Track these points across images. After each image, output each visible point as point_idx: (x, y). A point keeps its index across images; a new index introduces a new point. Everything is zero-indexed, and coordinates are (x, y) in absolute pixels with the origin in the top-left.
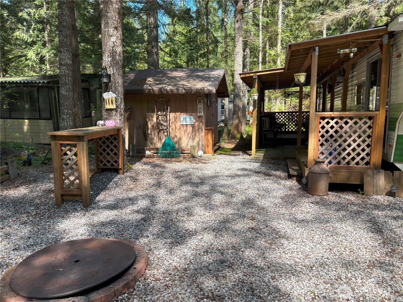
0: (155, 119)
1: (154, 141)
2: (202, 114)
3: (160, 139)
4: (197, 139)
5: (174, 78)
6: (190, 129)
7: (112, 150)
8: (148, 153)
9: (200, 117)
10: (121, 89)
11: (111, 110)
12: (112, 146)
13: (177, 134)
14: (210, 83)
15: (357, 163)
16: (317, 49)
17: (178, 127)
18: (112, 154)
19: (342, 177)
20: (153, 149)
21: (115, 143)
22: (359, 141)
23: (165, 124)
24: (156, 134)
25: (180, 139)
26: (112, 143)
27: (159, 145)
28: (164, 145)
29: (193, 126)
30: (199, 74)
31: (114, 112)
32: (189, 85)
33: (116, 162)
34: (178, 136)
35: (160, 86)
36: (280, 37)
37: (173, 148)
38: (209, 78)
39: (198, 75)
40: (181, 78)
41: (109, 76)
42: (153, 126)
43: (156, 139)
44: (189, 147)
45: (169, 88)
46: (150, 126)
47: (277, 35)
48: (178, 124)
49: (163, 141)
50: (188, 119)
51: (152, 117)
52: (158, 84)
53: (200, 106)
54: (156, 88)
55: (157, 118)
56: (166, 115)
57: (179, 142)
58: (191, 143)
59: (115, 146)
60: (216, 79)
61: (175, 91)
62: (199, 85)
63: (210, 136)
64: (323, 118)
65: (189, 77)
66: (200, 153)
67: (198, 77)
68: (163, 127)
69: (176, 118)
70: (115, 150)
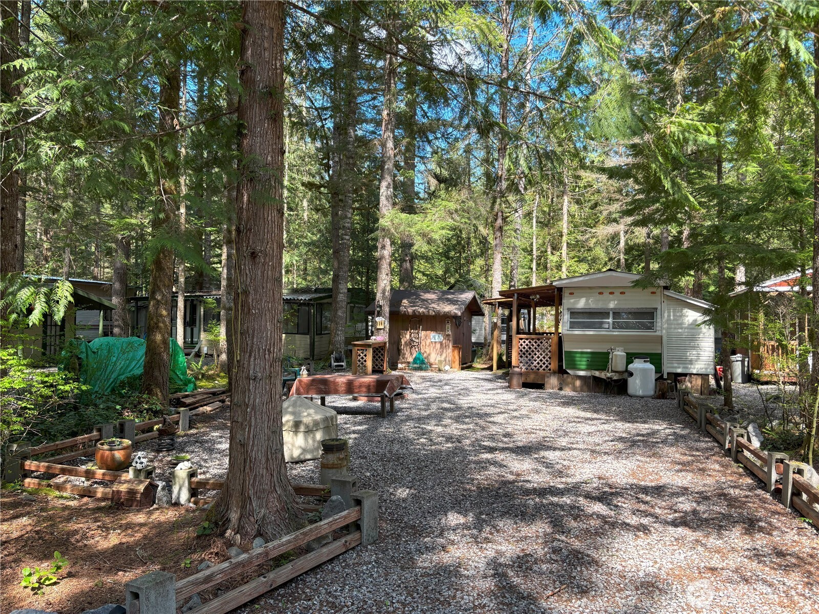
0: (408, 336)
1: (406, 356)
2: (450, 333)
3: (411, 354)
4: (444, 355)
5: (426, 300)
6: (438, 346)
7: (379, 357)
8: (400, 366)
9: (448, 335)
10: (387, 315)
11: (380, 329)
12: (380, 355)
13: (426, 350)
14: (457, 306)
15: (544, 369)
16: (516, 295)
17: (428, 344)
18: (379, 360)
19: (531, 379)
20: (405, 363)
21: (382, 352)
22: (544, 354)
23: (417, 341)
24: (409, 350)
25: (429, 355)
26: (380, 352)
27: (411, 360)
28: (415, 359)
29: (441, 343)
30: (449, 296)
31: (382, 331)
32: (438, 308)
33: (382, 366)
34: (428, 352)
35: (414, 308)
36: (565, 238)
37: (423, 362)
38: (457, 301)
39: (448, 298)
40: (433, 301)
41: (380, 307)
42: (406, 342)
43: (407, 354)
44: (437, 362)
45: (421, 310)
46: (403, 343)
47: (562, 236)
48: (428, 341)
49: (414, 356)
50: (437, 337)
51: (406, 334)
52: (412, 306)
53: (448, 326)
54: (410, 310)
55: (410, 336)
56: (418, 333)
57: (427, 358)
58: (439, 358)
59: (382, 355)
60: (463, 302)
61: (426, 313)
62: (448, 308)
63: (456, 352)
64: (521, 339)
65: (439, 299)
66: (447, 368)
67: (448, 300)
68: (415, 344)
69: (426, 336)
70: (382, 357)
